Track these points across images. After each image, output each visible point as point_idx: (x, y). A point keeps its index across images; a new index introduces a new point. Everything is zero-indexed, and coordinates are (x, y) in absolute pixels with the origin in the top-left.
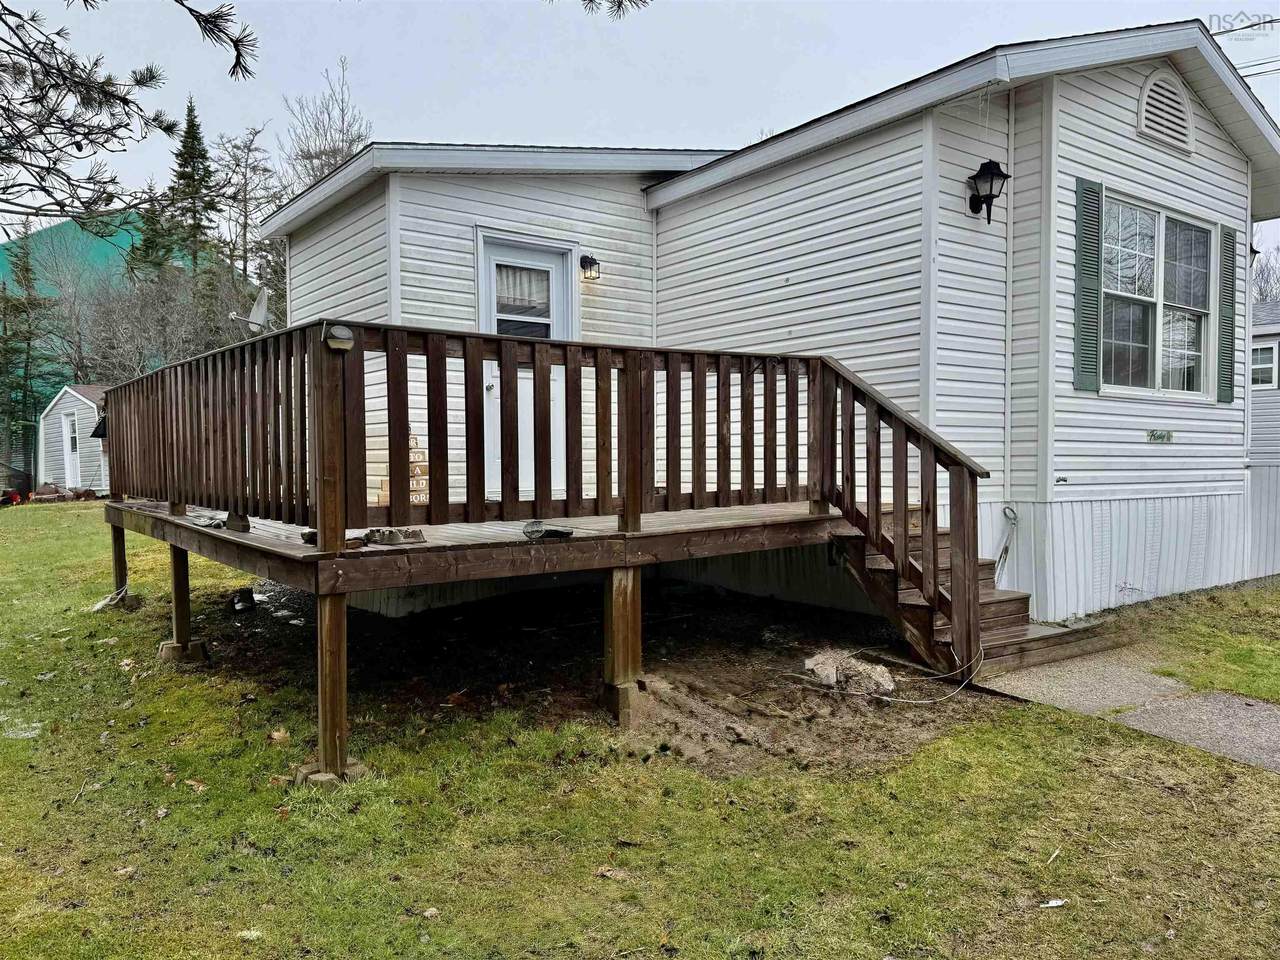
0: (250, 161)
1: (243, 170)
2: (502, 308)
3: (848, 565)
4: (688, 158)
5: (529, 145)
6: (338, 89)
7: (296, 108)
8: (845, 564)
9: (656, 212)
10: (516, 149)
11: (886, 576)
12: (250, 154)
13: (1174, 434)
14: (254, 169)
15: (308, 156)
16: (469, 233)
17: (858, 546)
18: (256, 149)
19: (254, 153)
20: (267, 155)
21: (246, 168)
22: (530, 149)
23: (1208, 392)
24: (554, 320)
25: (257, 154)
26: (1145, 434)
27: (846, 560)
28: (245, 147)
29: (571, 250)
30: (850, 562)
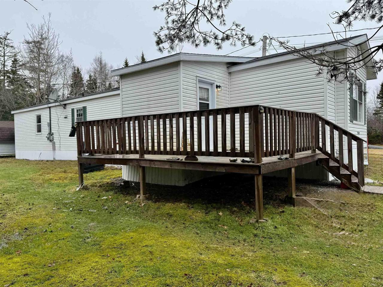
0: (6, 43)
1: (3, 46)
2: (200, 99)
3: (323, 165)
4: (238, 59)
5: (209, 54)
6: (47, 23)
7: (31, 27)
8: (322, 165)
9: (230, 73)
10: (207, 55)
11: (336, 168)
12: (6, 41)
13: (360, 132)
14: (7, 46)
15: (28, 43)
16: (195, 78)
17: (327, 161)
18: (8, 39)
19: (7, 40)
20: (12, 42)
21: (4, 45)
22: (210, 56)
23: (362, 122)
24: (210, 102)
25: (8, 41)
26: (357, 132)
27: (322, 164)
28: (4, 38)
29: (214, 83)
30: (324, 165)
